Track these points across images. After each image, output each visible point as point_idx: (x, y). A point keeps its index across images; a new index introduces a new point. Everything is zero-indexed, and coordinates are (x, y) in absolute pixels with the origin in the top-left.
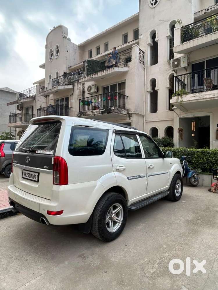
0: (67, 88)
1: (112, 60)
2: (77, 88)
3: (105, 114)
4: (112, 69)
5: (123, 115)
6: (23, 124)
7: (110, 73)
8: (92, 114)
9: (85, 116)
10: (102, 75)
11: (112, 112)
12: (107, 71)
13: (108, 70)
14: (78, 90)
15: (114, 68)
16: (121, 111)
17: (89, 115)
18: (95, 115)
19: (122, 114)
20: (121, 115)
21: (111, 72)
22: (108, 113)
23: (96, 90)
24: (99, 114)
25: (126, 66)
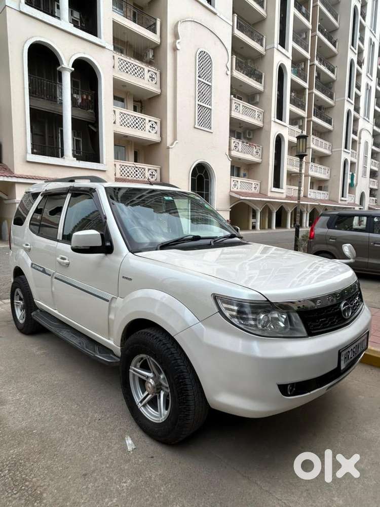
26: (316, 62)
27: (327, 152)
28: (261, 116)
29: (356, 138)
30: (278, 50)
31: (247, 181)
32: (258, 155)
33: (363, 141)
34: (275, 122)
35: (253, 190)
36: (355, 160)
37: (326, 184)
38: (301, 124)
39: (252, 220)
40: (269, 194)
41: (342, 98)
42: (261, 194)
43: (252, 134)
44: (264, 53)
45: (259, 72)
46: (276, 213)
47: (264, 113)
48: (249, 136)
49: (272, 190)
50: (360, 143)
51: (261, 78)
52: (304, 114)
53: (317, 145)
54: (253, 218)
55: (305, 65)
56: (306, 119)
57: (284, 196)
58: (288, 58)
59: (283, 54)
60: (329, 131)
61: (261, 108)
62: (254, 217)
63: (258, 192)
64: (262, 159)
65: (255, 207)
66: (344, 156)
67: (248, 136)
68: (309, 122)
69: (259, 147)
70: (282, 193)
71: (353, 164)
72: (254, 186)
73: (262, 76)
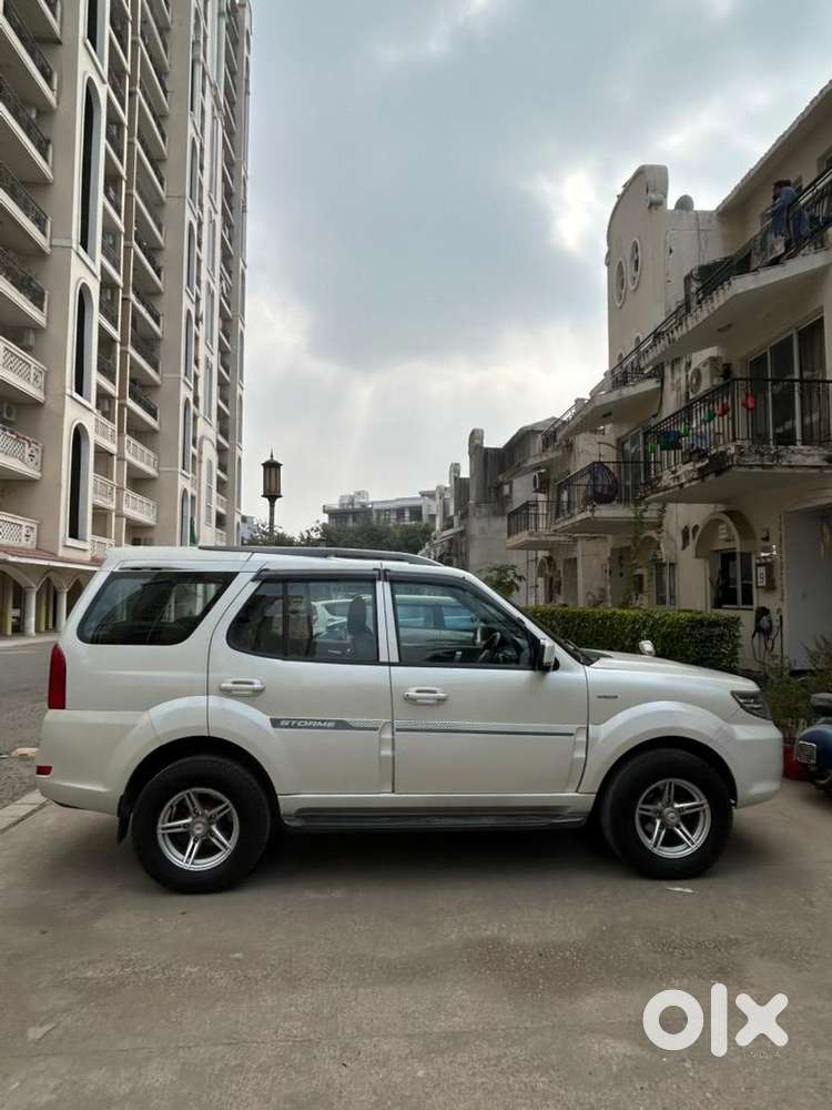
0: (635, 393)
1: (771, 237)
2: (672, 385)
3: (711, 477)
4: (726, 287)
5: (799, 471)
6: (533, 539)
7: (720, 308)
8: (672, 484)
9: (658, 495)
10: (700, 320)
11: (730, 467)
12: (712, 299)
13: (715, 297)
14: (675, 393)
15: (730, 284)
16: (779, 457)
17: (666, 488)
18: (681, 485)
19: (791, 467)
20: (789, 470)
21: (722, 302)
22: (719, 473)
23: (718, 381)
24: (693, 479)
25: (823, 246)
26: (132, 297)
27: (151, 471)
28: (41, 379)
29: (196, 452)
30: (78, 254)
31: (11, 520)
32: (34, 461)
33: (204, 459)
34: (71, 397)
35: (24, 543)
36: (195, 493)
37: (150, 535)
38: (107, 409)
39: (12, 613)
40: (61, 552)
41: (176, 376)
42: (39, 550)
43: (14, 412)
44: (48, 250)
45: (38, 286)
46: (68, 593)
47: (47, 373)
48: (9, 415)
49: (69, 544)
50: (200, 462)
51: (42, 300)
52: (113, 390)
53: (135, 455)
54: (15, 607)
55: (112, 295)
56: (117, 402)
57: (87, 557)
58: (95, 276)
59: (86, 265)
60: (154, 432)
61: (42, 363)
62: (20, 602)
63: (34, 546)
64: (41, 471)
65: (23, 580)
66: (182, 483)
67: (5, 416)
68: (122, 406)
69: (36, 444)
70: (85, 550)
71: (193, 498)
72: (24, 531)
73: (44, 294)
